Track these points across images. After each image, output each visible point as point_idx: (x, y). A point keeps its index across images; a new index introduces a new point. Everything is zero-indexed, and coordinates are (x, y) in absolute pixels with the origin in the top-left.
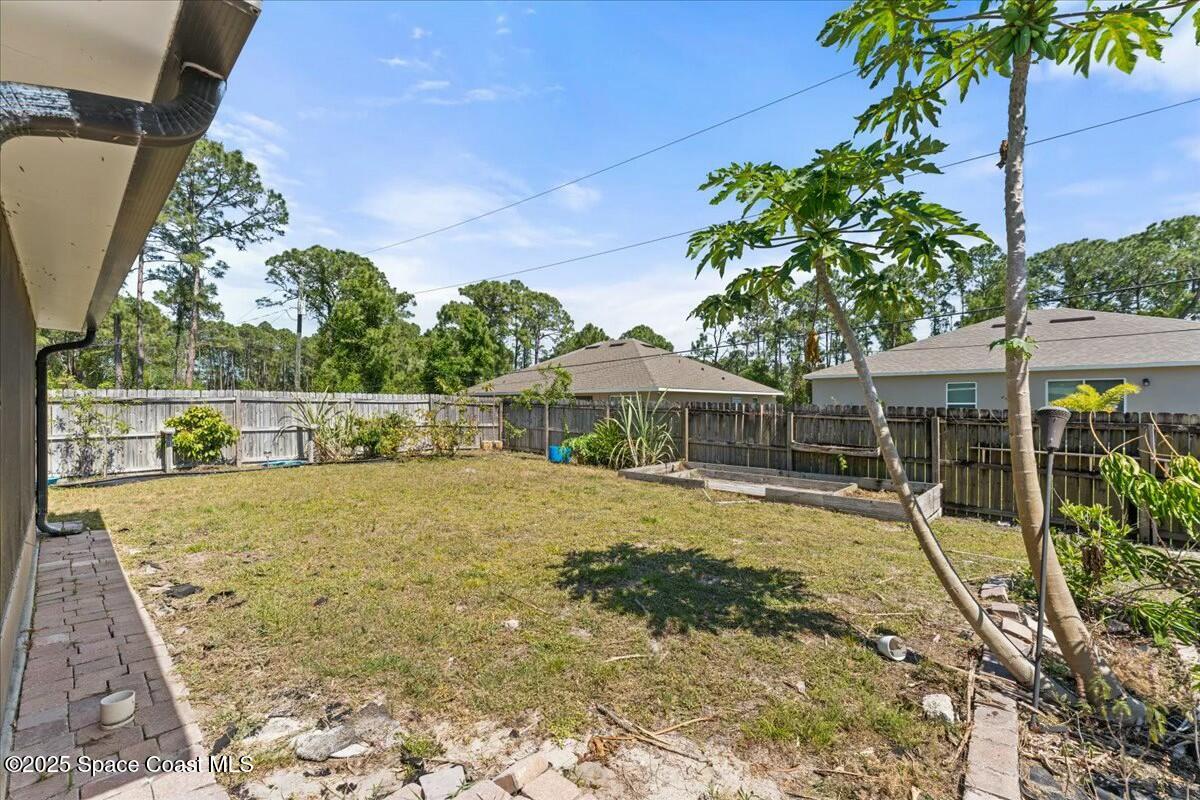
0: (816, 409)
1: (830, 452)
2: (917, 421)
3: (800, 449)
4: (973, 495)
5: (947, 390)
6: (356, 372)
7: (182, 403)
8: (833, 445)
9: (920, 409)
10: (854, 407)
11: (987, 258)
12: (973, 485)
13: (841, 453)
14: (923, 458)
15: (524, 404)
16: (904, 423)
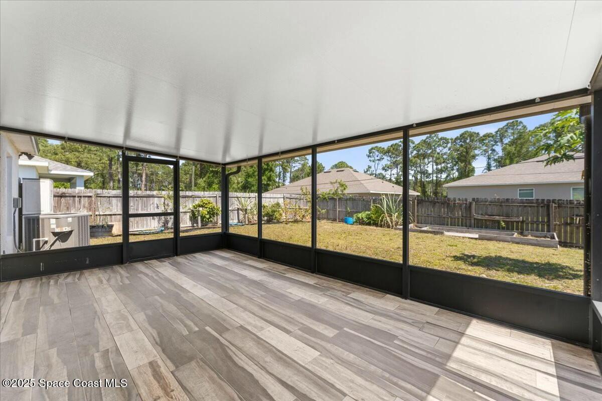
0: (486, 200)
1: (496, 219)
2: (542, 205)
3: (479, 218)
4: (571, 238)
5: (518, 192)
6: (216, 184)
7: (198, 197)
8: (496, 216)
9: (543, 200)
10: (507, 199)
11: (516, 127)
12: (572, 233)
13: (502, 219)
14: (544, 222)
15: (325, 198)
16: (534, 206)
